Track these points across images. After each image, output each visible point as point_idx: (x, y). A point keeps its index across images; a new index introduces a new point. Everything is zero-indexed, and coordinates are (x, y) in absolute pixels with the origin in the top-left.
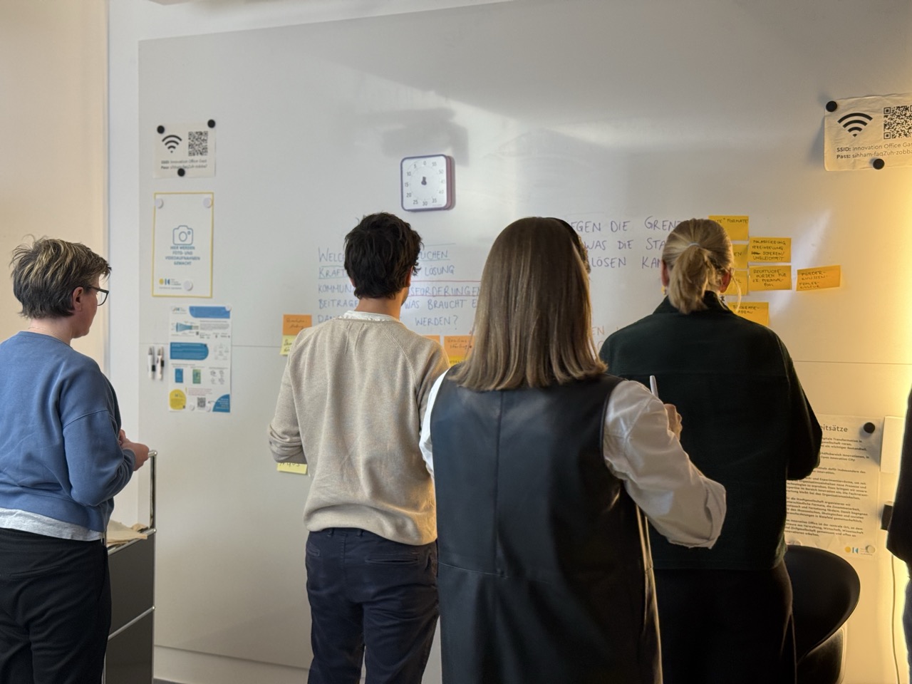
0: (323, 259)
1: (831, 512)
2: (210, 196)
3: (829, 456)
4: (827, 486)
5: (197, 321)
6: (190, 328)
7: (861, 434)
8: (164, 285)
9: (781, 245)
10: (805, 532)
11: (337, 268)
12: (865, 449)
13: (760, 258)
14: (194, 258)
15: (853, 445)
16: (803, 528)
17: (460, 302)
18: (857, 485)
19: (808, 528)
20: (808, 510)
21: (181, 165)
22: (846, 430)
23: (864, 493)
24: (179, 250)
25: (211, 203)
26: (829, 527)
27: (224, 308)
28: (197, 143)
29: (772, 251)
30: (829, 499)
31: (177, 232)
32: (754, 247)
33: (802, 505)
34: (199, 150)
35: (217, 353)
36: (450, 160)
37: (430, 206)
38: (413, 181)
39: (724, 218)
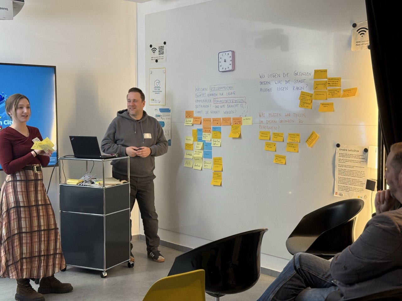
0: (197, 90)
1: (353, 183)
2: (165, 69)
3: (353, 161)
4: (352, 173)
5: (161, 114)
6: (160, 116)
7: (363, 152)
8: (152, 101)
9: (338, 80)
10: (345, 190)
11: (201, 93)
12: (364, 159)
13: (331, 86)
14: (160, 91)
15: (361, 157)
16: (344, 189)
17: (237, 105)
18: (362, 172)
19: (346, 189)
20: (346, 182)
21: (156, 58)
22: (358, 151)
23: (364, 176)
24: (156, 89)
25: (165, 72)
26: (352, 188)
27: (169, 109)
28: (161, 50)
29: (334, 83)
30: (353, 178)
31: (156, 82)
32: (329, 81)
33: (344, 180)
34: (161, 52)
35: (167, 125)
36: (233, 52)
37: (227, 70)
38: (222, 61)
39: (319, 70)
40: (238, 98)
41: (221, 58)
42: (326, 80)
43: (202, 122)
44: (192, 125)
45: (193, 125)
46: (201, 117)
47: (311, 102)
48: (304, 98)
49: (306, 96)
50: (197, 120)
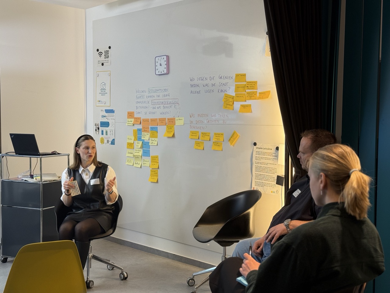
0: (137, 93)
1: (267, 179)
2: (110, 72)
3: (267, 159)
4: (266, 169)
5: (106, 114)
6: (105, 116)
7: (275, 151)
8: (99, 103)
9: (255, 84)
10: (260, 186)
11: (141, 95)
12: (276, 156)
13: (248, 88)
14: (106, 93)
15: (274, 155)
16: (260, 184)
17: (171, 106)
18: (274, 169)
19: (261, 184)
20: (261, 178)
21: (102, 62)
22: (271, 149)
23: (276, 172)
24: (102, 91)
25: (109, 74)
26: (267, 184)
27: (113, 110)
28: (107, 54)
29: (252, 86)
30: (267, 174)
31: (102, 84)
32: (247, 85)
33: (260, 176)
34: (107, 57)
35: (112, 125)
36: (168, 57)
37: (163, 73)
38: (158, 64)
39: (239, 74)
40: (172, 100)
41: (157, 62)
42: (245, 83)
43: (141, 122)
44: (132, 125)
45: (134, 125)
46: (141, 118)
47: (233, 104)
48: (227, 100)
49: (228, 98)
50: (137, 120)
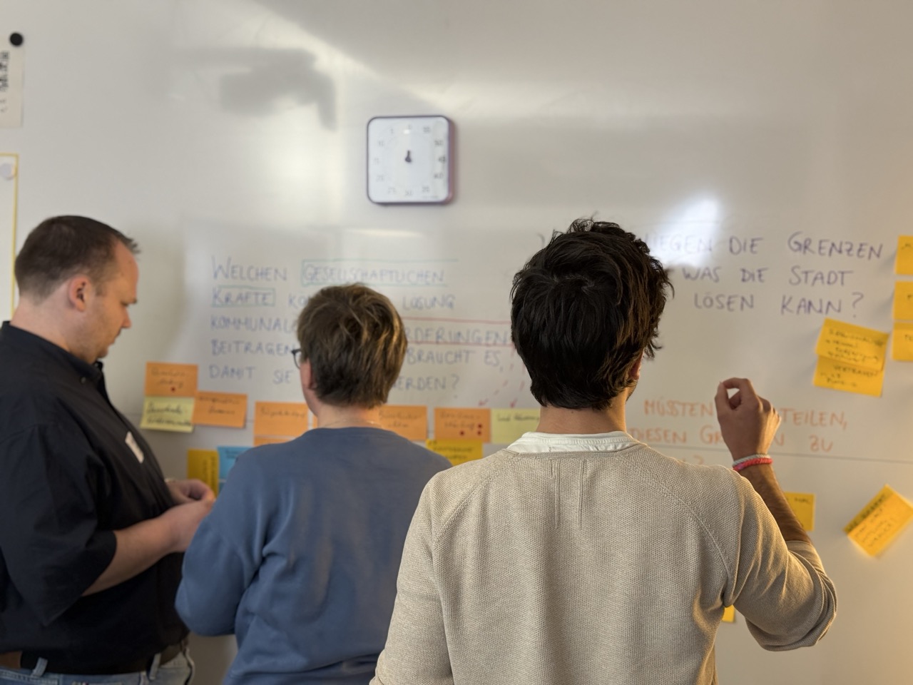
0: (221, 275)
2: (12, 160)
17: (464, 355)
36: (452, 125)
38: (388, 155)
40: (473, 327)
41: (381, 144)
43: (250, 418)
44: (185, 428)
46: (244, 397)
47: (883, 367)
48: (843, 348)
49: (853, 342)
50: (218, 406)
